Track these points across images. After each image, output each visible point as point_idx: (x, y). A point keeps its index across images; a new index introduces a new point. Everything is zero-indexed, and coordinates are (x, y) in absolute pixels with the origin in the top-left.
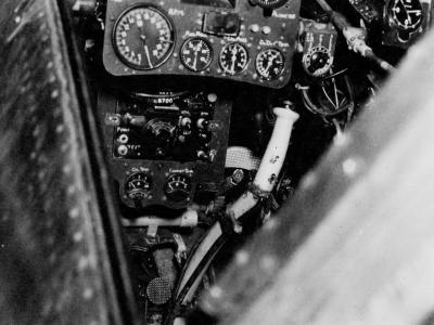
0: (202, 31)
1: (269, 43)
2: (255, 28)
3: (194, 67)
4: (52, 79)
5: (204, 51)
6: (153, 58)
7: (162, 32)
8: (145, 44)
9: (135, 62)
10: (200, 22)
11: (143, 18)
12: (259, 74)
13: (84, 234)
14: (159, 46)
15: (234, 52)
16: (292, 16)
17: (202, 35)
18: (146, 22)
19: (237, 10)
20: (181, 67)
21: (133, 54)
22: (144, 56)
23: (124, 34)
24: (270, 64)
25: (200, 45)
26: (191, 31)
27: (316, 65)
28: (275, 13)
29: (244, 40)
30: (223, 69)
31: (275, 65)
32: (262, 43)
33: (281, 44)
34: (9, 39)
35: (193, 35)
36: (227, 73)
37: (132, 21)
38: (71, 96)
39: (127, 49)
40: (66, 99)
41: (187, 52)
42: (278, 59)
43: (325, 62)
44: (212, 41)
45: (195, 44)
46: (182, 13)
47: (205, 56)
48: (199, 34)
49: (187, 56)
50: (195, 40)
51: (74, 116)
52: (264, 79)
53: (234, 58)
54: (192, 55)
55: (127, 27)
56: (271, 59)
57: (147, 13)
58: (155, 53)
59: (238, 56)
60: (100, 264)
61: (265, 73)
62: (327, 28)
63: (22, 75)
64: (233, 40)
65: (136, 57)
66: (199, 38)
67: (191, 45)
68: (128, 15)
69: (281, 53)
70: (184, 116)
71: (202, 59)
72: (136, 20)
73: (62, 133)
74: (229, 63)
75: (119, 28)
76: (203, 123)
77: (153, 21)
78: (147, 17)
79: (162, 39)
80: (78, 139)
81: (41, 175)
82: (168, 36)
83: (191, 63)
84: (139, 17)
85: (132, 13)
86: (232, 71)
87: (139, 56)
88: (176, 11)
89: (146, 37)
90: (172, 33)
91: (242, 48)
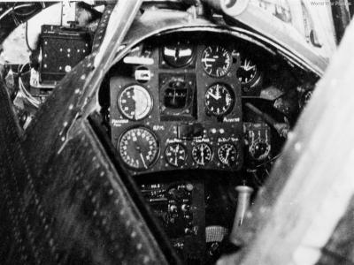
0: (177, 138)
1: (224, 140)
2: (214, 131)
3: (176, 164)
4: (98, 166)
5: (181, 152)
6: (147, 162)
7: (151, 143)
8: (140, 152)
9: (135, 166)
10: (175, 132)
11: (136, 135)
12: (221, 163)
13: (143, 244)
14: (150, 153)
15: (202, 149)
16: (238, 120)
17: (178, 141)
18: (139, 138)
19: (199, 120)
20: (167, 165)
21: (133, 161)
22: (141, 161)
23: (125, 148)
24: (227, 154)
25: (178, 148)
26: (170, 139)
27: (259, 152)
28: (225, 119)
29: (208, 140)
30: (196, 163)
31: (231, 155)
32: (219, 140)
33: (233, 140)
34: (59, 152)
35: (172, 141)
36: (199, 165)
37: (129, 138)
38: (114, 173)
39: (128, 158)
40: (110, 175)
41: (169, 154)
42: (233, 150)
43: (265, 150)
44: (185, 144)
45: (174, 148)
46: (162, 128)
47: (182, 155)
48: (176, 140)
49: (170, 157)
50: (174, 145)
51: (119, 183)
52: (226, 165)
53: (202, 154)
54: (173, 156)
55: (126, 143)
56: (228, 151)
57: (139, 132)
58: (148, 158)
59: (205, 151)
60: (158, 256)
61: (225, 161)
62: (262, 127)
63: (75, 170)
64: (200, 141)
65: (135, 162)
66: (176, 143)
67: (172, 149)
68: (126, 135)
69: (235, 146)
70: (171, 204)
71: (181, 157)
72: (132, 137)
73: (113, 194)
74: (199, 158)
75: (121, 144)
76: (186, 208)
77: (143, 135)
78: (139, 134)
79: (151, 147)
80: (125, 195)
81: (104, 222)
82: (155, 145)
83: (174, 161)
84: (133, 134)
85: (129, 132)
86: (203, 163)
87: (137, 161)
88: (158, 127)
89: (140, 147)
90: (158, 142)
91: (206, 146)
